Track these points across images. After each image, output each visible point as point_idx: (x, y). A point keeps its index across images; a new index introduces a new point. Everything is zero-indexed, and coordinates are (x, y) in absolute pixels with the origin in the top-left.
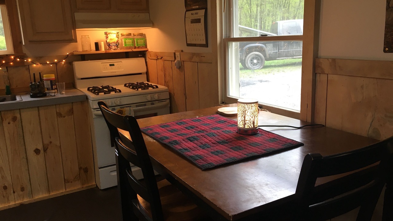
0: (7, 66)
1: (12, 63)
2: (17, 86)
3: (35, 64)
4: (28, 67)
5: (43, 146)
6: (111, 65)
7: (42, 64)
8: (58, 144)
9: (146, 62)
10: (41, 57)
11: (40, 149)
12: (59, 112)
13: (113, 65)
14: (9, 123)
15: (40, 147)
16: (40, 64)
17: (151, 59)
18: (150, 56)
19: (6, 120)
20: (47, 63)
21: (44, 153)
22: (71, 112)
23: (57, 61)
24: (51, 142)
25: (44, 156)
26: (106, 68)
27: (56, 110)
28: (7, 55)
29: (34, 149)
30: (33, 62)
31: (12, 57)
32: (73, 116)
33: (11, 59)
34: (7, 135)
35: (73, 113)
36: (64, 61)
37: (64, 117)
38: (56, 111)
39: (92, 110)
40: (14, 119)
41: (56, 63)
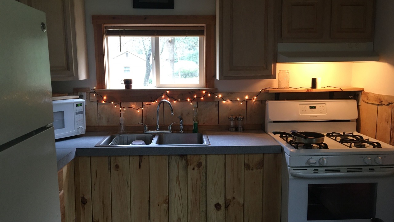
0: (197, 101)
1: (202, 99)
2: (204, 124)
3: (225, 101)
4: (217, 103)
5: (225, 201)
6: (311, 107)
7: (232, 101)
8: (242, 201)
9: (358, 106)
10: (232, 93)
11: (221, 204)
12: (247, 163)
13: (314, 107)
14: (193, 169)
15: (222, 202)
16: (230, 101)
17: (368, 103)
18: (367, 99)
19: (190, 165)
20: (237, 100)
21: (225, 210)
22: (261, 164)
23: (249, 98)
24: (234, 198)
25: (224, 213)
26: (305, 111)
27: (244, 160)
28: (199, 90)
29: (215, 203)
30: (223, 99)
31: (204, 92)
32: (263, 170)
33: (203, 94)
34: (190, 182)
35: (263, 166)
36: (255, 98)
37: (252, 170)
38: (245, 162)
39: (289, 168)
40: (199, 165)
41: (247, 101)
